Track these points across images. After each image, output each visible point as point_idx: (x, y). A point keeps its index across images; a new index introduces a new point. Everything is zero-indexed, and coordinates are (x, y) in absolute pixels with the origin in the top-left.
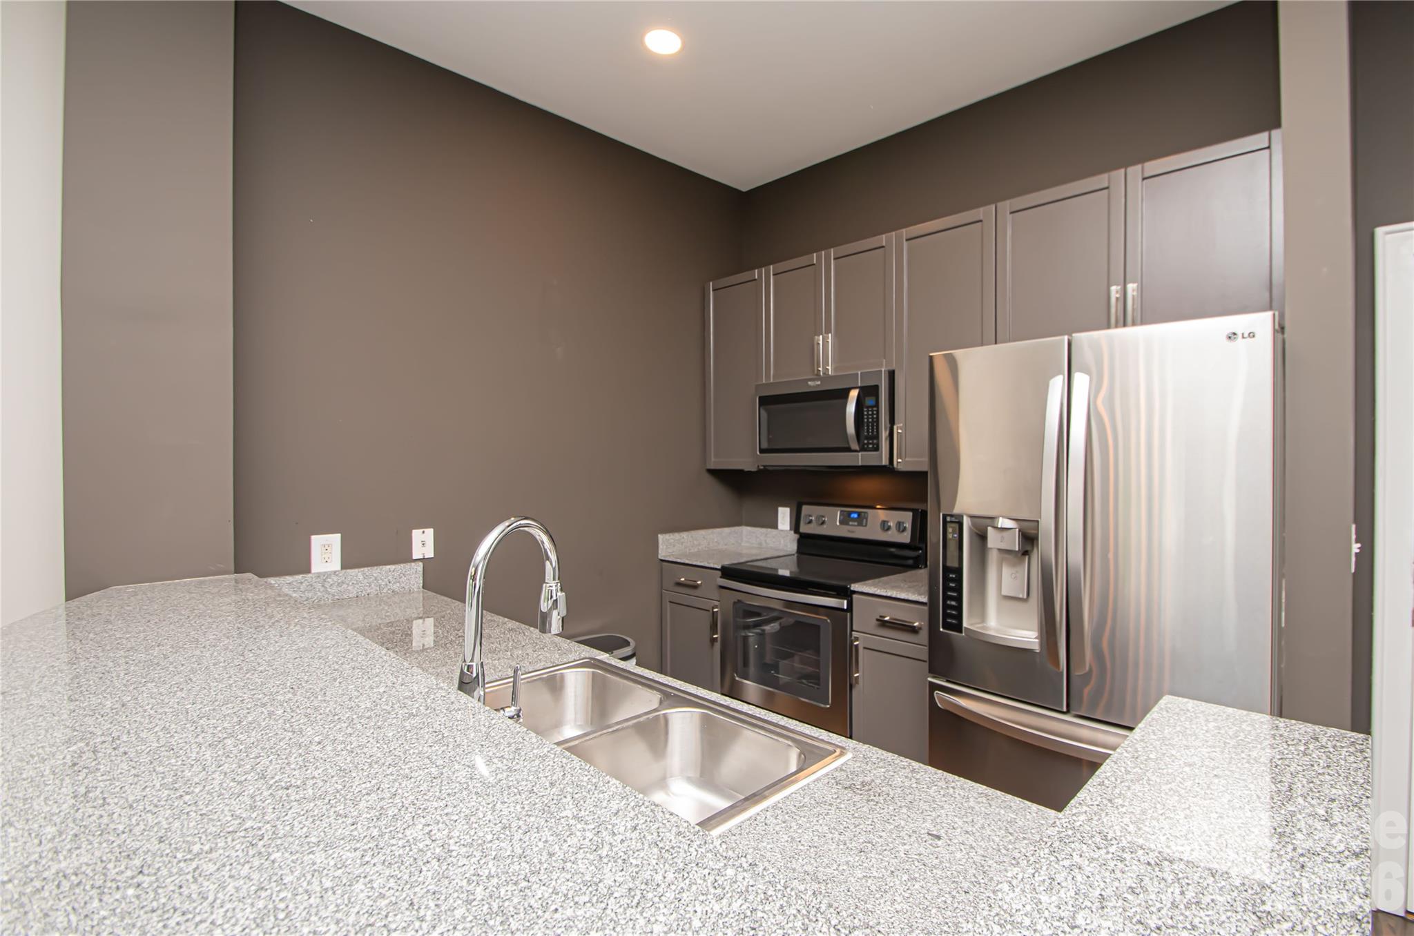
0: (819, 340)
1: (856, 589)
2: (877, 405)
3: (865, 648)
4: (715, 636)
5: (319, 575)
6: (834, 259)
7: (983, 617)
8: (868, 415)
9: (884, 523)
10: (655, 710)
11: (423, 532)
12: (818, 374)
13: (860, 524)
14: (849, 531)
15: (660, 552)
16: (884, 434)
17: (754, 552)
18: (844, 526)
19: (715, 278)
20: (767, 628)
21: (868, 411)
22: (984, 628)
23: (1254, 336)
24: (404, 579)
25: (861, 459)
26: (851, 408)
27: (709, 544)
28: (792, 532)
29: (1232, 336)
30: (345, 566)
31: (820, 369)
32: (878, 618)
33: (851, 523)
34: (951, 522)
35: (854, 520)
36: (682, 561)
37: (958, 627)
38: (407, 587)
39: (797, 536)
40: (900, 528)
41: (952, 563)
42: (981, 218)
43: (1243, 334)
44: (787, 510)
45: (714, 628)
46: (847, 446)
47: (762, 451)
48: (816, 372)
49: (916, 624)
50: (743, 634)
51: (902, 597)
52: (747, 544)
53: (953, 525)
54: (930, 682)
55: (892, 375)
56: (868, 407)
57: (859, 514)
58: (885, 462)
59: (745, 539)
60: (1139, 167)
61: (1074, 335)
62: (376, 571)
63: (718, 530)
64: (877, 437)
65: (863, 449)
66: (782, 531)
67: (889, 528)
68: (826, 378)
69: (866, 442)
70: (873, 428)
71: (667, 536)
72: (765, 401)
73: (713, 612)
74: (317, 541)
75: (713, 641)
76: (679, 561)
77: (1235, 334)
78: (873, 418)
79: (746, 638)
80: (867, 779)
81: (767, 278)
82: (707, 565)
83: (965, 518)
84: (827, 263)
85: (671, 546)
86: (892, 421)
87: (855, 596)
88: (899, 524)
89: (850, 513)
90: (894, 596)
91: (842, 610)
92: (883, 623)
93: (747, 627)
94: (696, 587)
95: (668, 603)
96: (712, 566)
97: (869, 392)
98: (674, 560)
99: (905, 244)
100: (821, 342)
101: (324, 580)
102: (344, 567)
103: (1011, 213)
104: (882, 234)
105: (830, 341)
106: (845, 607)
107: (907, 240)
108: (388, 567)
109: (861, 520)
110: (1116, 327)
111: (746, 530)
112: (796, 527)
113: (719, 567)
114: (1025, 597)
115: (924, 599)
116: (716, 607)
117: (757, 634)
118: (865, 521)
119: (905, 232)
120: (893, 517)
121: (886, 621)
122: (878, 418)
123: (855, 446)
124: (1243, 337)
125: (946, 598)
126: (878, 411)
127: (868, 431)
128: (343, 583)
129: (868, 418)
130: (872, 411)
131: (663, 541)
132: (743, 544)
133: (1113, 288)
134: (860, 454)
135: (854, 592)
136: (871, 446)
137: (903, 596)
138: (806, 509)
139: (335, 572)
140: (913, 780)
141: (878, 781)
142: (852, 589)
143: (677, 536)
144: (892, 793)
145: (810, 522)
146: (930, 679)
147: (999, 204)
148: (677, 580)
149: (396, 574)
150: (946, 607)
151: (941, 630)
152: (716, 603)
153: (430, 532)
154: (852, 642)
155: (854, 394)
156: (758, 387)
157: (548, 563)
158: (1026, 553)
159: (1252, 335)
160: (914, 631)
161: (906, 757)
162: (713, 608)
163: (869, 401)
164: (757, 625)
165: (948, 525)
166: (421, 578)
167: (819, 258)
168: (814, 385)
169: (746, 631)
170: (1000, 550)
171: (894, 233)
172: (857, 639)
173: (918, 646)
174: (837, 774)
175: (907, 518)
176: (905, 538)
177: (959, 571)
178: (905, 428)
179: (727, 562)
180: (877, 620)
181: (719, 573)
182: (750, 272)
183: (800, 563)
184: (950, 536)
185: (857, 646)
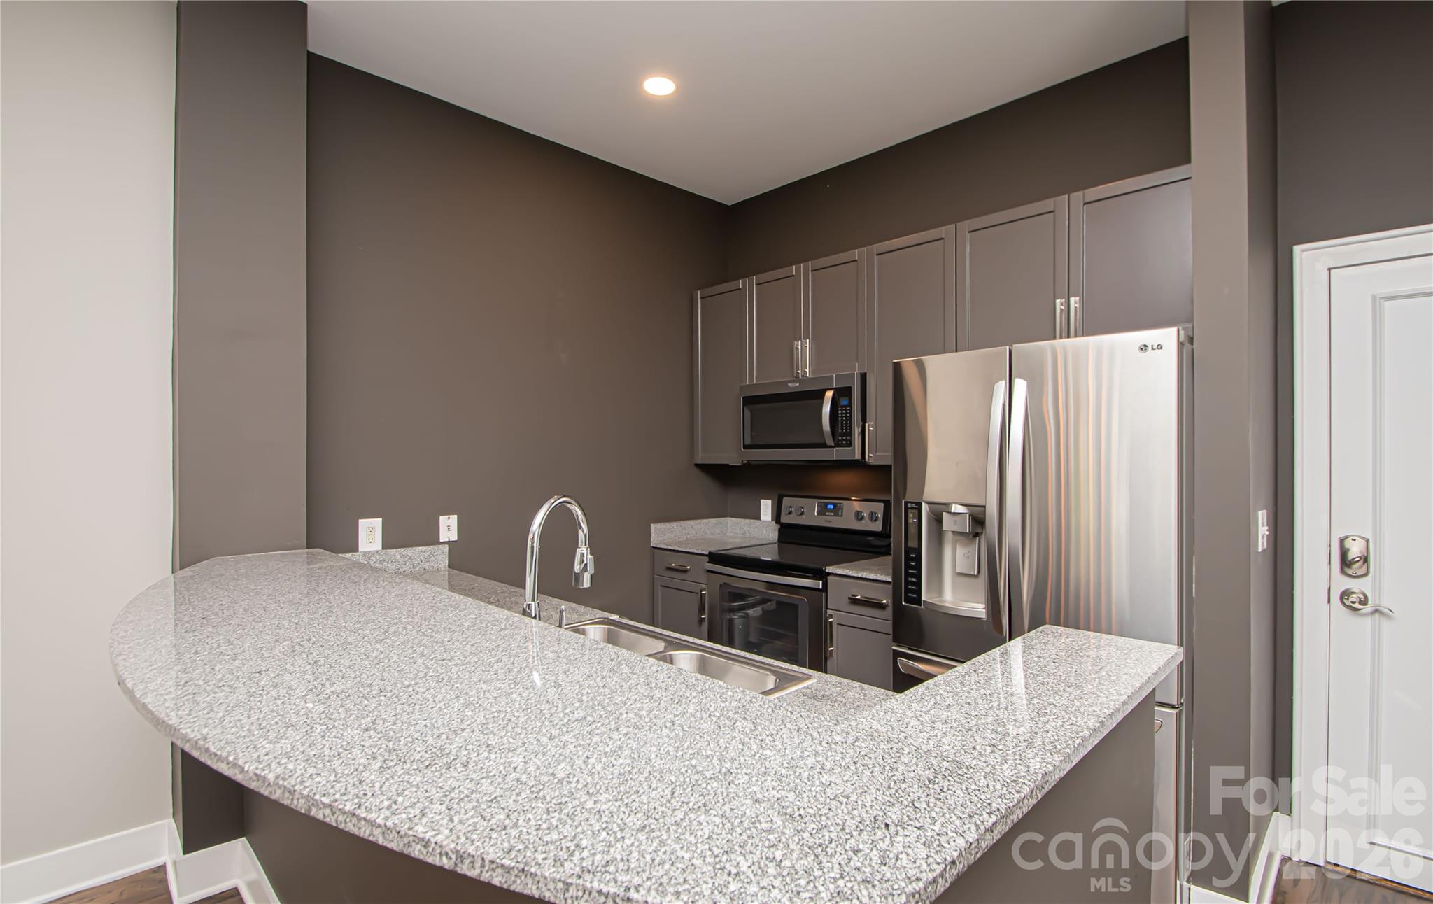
0: (798, 345)
1: (830, 571)
2: (850, 405)
3: (838, 624)
4: (703, 616)
5: (365, 554)
6: (812, 271)
7: (940, 591)
8: (842, 413)
9: (858, 513)
10: (662, 652)
11: (449, 518)
12: (797, 377)
13: (836, 515)
14: (826, 521)
15: (652, 540)
16: (857, 431)
17: (738, 540)
18: (822, 517)
19: (701, 288)
20: (750, 612)
21: (842, 410)
22: (941, 601)
23: (1161, 348)
24: (433, 559)
25: (835, 454)
26: (826, 409)
27: (696, 534)
28: (774, 522)
29: (1144, 348)
30: (386, 546)
31: (800, 372)
32: (850, 596)
33: (827, 514)
34: (912, 508)
35: (830, 510)
36: (672, 548)
37: (918, 601)
38: (435, 567)
39: (778, 526)
40: (873, 517)
41: (913, 544)
42: (943, 237)
43: (1152, 346)
44: (769, 502)
45: (702, 610)
46: (823, 442)
47: (746, 447)
48: (795, 375)
49: (884, 602)
50: (729, 617)
51: (872, 578)
52: (732, 534)
53: (913, 511)
54: (894, 650)
55: (864, 377)
56: (842, 407)
57: (835, 505)
58: (857, 456)
59: (730, 530)
60: (1081, 193)
61: (1014, 346)
62: (410, 552)
63: (705, 520)
64: (850, 434)
65: (837, 445)
66: (763, 521)
67: (863, 518)
68: (805, 380)
69: (840, 438)
70: (846, 427)
71: (658, 526)
72: (748, 401)
73: (701, 594)
74: (363, 524)
75: (702, 620)
76: (670, 548)
77: (1146, 346)
78: (846, 417)
79: (731, 621)
80: (827, 693)
81: (750, 287)
82: (696, 551)
83: (923, 504)
84: (805, 273)
85: (663, 534)
86: (864, 420)
87: (829, 577)
88: (872, 514)
89: (827, 504)
90: (864, 577)
91: (818, 590)
92: (854, 601)
93: (732, 610)
94: (685, 571)
95: (660, 587)
96: (700, 552)
97: (843, 393)
98: (665, 547)
99: (876, 258)
100: (800, 347)
101: (369, 558)
102: (384, 547)
103: (969, 232)
104: (856, 249)
105: (808, 346)
106: (821, 588)
107: (877, 255)
108: (420, 548)
109: (837, 511)
110: (1061, 338)
111: (730, 521)
112: (777, 517)
113: (707, 553)
114: (976, 574)
115: (889, 579)
116: (704, 590)
117: (741, 617)
118: (840, 511)
119: (876, 248)
120: (865, 508)
121: (858, 599)
122: (851, 416)
123: (830, 442)
124: (1153, 349)
125: (907, 575)
126: (851, 410)
127: (842, 429)
128: (384, 560)
129: (842, 417)
130: (846, 410)
131: (655, 531)
132: (728, 534)
133: (1058, 301)
134: (835, 449)
135: (829, 574)
136: (844, 442)
137: (872, 576)
138: (786, 501)
139: (378, 551)
140: (862, 694)
141: (835, 695)
142: (827, 571)
143: (667, 526)
144: (844, 702)
145: (790, 513)
146: (893, 647)
147: (958, 224)
148: (669, 566)
149: (427, 554)
150: (907, 583)
151: (903, 603)
152: (704, 586)
153: (454, 518)
154: (826, 620)
155: (829, 394)
156: (742, 387)
157: (580, 532)
158: (977, 535)
159: (1160, 347)
160: (882, 607)
161: (858, 681)
162: (701, 591)
163: (844, 402)
164: (742, 608)
165: (909, 511)
166: (447, 559)
167: (798, 270)
168: (793, 386)
169: (731, 614)
170: (953, 532)
171: (865, 248)
172: (831, 616)
173: (883, 621)
174: (805, 690)
175: (879, 508)
176: (877, 527)
177: (918, 551)
178: (876, 426)
179: (713, 549)
180: (849, 598)
181: (707, 558)
182: (735, 282)
183: (780, 551)
184: (910, 521)
185: (831, 622)
